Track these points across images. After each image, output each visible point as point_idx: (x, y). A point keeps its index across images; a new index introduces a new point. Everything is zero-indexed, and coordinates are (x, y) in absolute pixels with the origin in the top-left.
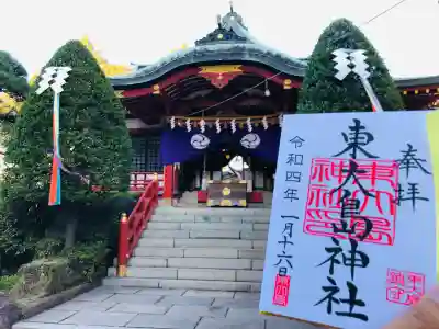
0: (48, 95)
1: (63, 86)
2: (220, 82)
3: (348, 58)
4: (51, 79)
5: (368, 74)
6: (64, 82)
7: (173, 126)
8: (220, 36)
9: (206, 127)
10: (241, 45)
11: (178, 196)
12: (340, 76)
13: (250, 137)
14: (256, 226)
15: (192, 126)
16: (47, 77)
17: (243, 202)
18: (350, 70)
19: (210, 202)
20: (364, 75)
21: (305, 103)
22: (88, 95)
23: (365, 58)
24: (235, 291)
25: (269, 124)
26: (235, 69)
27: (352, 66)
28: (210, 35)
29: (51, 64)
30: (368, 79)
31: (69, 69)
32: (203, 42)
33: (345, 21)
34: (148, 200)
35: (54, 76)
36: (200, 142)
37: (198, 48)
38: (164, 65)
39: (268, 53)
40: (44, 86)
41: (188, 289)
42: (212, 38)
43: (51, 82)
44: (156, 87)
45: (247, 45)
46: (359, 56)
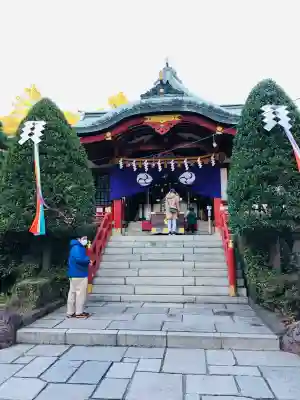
0: (29, 145)
1: (40, 138)
2: (162, 130)
3: (274, 113)
4: (30, 131)
5: (291, 126)
6: (41, 134)
7: (121, 166)
8: (162, 90)
9: (149, 166)
10: (180, 98)
11: (125, 226)
12: (268, 128)
13: (187, 174)
14: (196, 250)
15: (137, 166)
16: (27, 130)
17: (182, 230)
18: (275, 123)
19: (154, 230)
20: (287, 127)
21: (239, 149)
22: (61, 144)
23: (287, 112)
24: (184, 303)
25: (203, 164)
26: (175, 119)
27: (277, 119)
28: (153, 90)
29: (29, 118)
30: (291, 130)
31: (44, 123)
32: (148, 95)
33: (270, 82)
34: (105, 230)
35: (33, 129)
36: (144, 180)
37: (144, 101)
38: (116, 116)
39: (203, 105)
40: (24, 138)
41: (145, 302)
42: (155, 92)
43: (30, 135)
44: (109, 134)
45: (185, 98)
46: (282, 111)
